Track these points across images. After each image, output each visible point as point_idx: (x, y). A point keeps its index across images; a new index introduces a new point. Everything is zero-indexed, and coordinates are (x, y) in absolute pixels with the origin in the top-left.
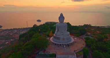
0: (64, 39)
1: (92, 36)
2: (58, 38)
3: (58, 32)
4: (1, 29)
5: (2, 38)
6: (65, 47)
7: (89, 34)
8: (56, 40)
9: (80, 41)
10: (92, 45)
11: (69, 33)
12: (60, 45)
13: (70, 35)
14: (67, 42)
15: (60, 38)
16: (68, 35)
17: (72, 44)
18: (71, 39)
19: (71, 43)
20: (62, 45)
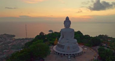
0: (69, 48)
1: (108, 47)
2: (62, 47)
3: (63, 39)
4: (14, 38)
5: (13, 47)
6: (69, 57)
7: (105, 45)
8: (60, 48)
9: (91, 51)
10: (108, 58)
11: (76, 40)
12: (64, 55)
13: (77, 43)
14: (73, 52)
15: (64, 46)
16: (76, 43)
17: (80, 54)
18: (79, 48)
19: (78, 54)
20: (67, 55)
